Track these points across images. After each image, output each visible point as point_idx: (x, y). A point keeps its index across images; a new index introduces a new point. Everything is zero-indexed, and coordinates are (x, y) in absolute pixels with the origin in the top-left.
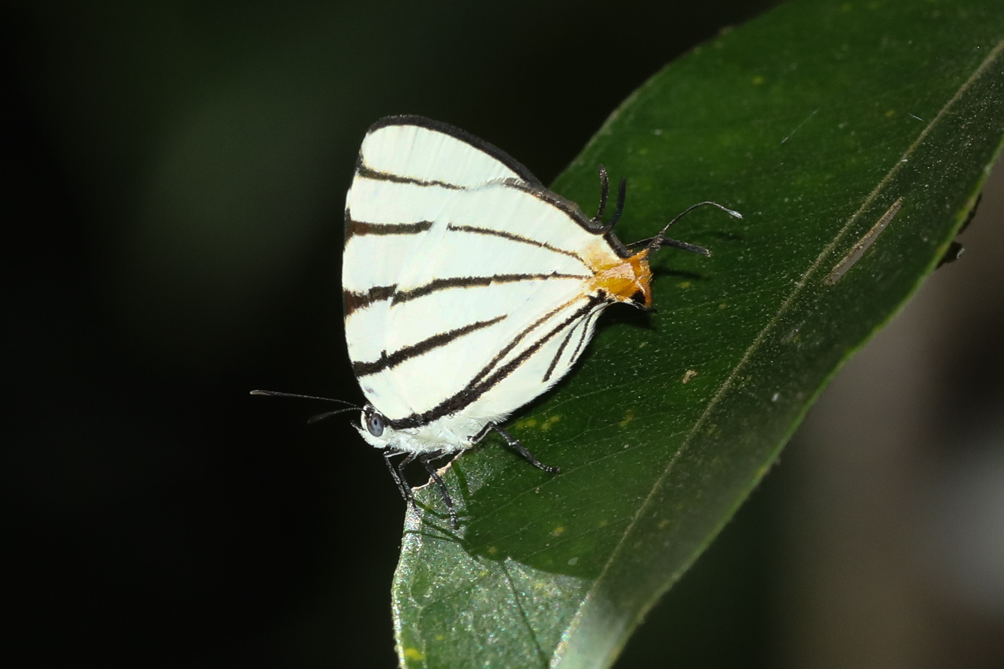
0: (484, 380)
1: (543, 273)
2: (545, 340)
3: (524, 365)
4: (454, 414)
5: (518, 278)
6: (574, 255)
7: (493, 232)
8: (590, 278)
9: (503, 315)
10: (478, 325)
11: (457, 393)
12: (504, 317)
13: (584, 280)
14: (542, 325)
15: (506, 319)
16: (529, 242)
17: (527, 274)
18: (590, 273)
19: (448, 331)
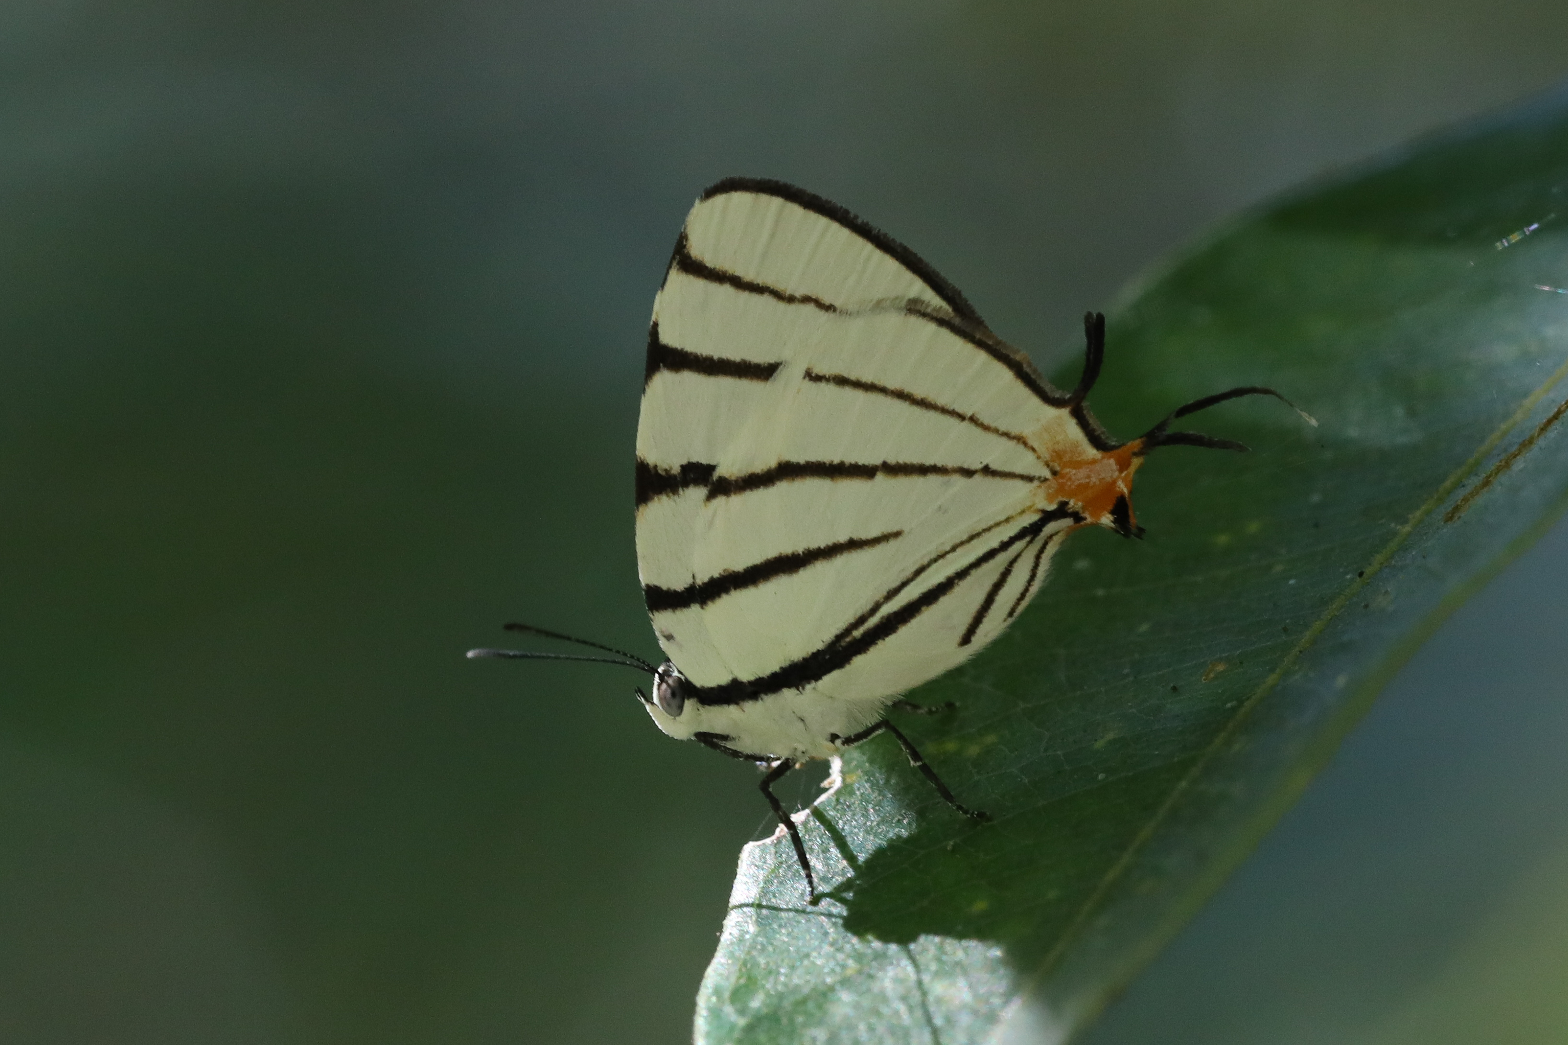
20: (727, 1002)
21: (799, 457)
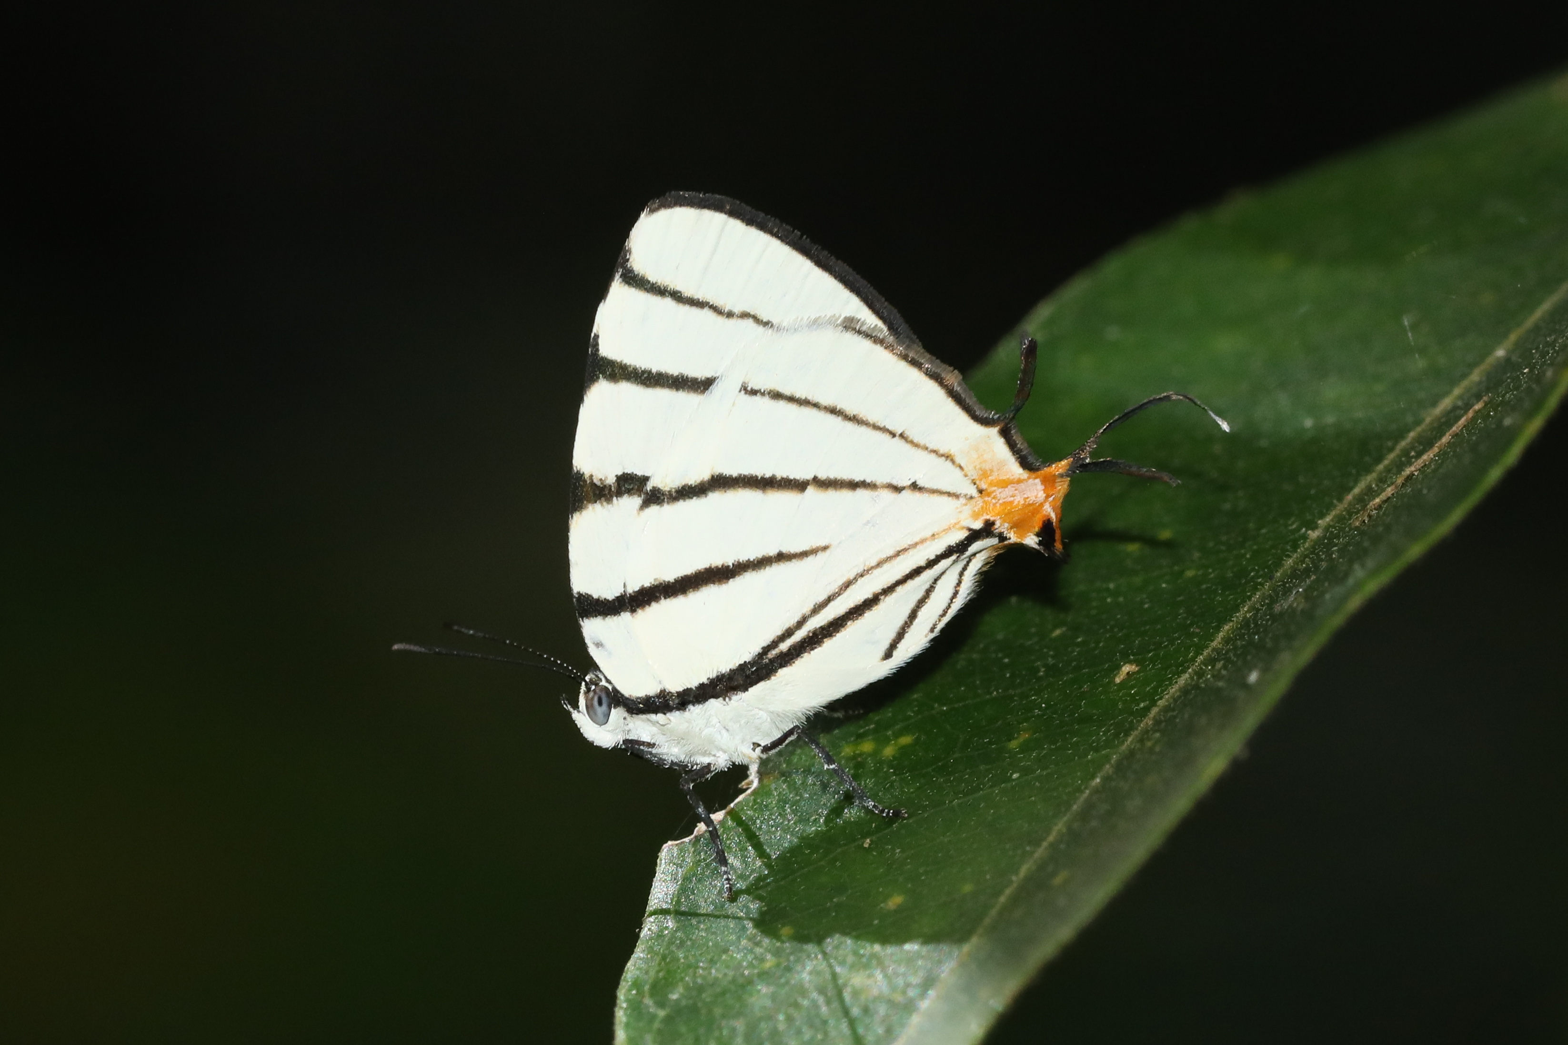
0: (784, 646)
1: (895, 483)
2: (889, 590)
3: (852, 628)
4: (730, 699)
5: (853, 485)
6: (948, 457)
7: (816, 405)
8: (971, 498)
9: (823, 544)
10: (781, 557)
11: (737, 665)
12: (825, 548)
13: (962, 500)
14: (886, 566)
15: (828, 551)
16: (876, 427)
17: (868, 481)
18: (973, 491)
19: (730, 562)
20: (647, 994)
21: (732, 470)
